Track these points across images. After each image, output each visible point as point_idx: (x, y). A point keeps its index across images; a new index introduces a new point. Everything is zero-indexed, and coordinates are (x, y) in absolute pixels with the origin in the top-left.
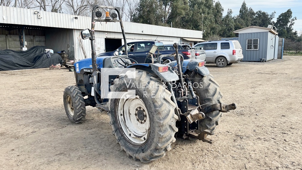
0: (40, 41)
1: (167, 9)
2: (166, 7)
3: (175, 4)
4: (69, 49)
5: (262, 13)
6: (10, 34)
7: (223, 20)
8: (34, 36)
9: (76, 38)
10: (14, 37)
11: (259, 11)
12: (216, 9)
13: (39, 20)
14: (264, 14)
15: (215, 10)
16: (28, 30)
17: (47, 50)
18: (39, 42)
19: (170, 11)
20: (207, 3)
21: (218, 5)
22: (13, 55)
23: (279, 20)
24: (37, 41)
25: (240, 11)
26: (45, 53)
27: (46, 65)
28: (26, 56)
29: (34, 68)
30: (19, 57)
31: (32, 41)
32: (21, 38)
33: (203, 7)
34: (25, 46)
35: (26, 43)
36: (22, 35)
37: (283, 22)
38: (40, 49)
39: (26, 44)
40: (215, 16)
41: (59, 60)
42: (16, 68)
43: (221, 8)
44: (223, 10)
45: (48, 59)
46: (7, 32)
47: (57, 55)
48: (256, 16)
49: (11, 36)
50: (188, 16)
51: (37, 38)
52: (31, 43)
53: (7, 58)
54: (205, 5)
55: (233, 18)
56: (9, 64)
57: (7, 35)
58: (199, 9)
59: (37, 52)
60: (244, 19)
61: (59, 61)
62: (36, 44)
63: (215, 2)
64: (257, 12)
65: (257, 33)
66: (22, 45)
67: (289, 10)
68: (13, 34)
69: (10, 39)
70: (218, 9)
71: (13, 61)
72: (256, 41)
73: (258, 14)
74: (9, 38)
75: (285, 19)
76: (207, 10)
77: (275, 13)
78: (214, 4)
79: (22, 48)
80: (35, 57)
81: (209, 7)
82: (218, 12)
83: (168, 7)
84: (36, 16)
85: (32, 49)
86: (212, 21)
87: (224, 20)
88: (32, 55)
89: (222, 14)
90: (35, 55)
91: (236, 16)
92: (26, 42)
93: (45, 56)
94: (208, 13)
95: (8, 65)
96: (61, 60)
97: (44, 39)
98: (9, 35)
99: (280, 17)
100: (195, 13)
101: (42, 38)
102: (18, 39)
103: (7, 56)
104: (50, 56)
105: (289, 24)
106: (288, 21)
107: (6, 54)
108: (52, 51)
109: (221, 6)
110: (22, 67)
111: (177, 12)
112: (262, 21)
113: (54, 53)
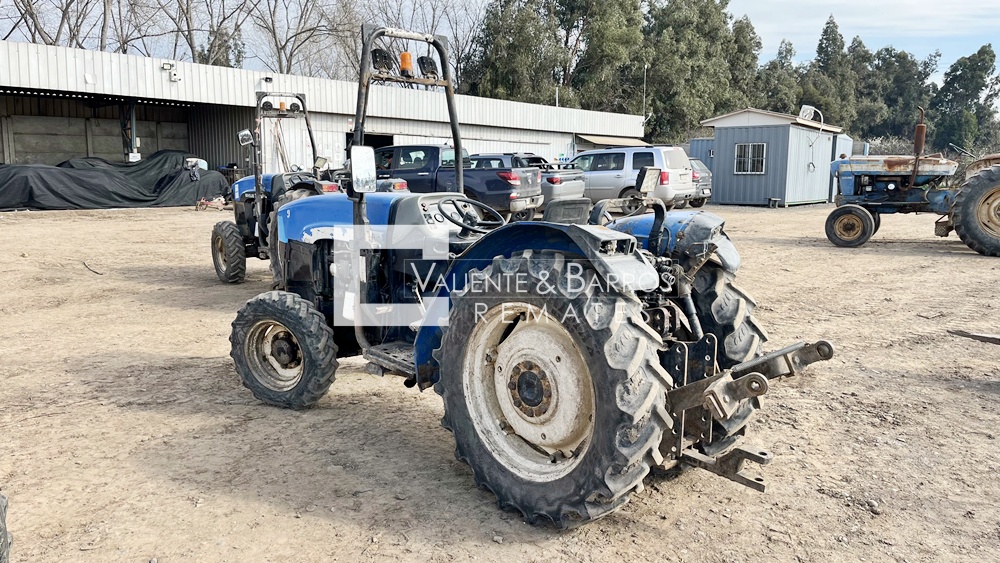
0: (174, 137)
1: (572, 41)
2: (568, 33)
3: (596, 25)
4: (248, 160)
5: (895, 56)
6: (96, 116)
7: (758, 78)
8: (158, 123)
9: (267, 132)
10: (106, 125)
11: (887, 50)
12: (736, 42)
13: (175, 84)
14: (902, 58)
15: (732, 45)
16: (143, 107)
17: (192, 161)
18: (170, 140)
19: (582, 46)
20: (706, 22)
21: (743, 28)
22: (105, 172)
23: (952, 79)
24: (167, 137)
25: (821, 50)
26: (186, 169)
27: (186, 198)
28: (138, 176)
29: (157, 205)
30: (121, 176)
31: (152, 135)
32: (125, 128)
33: (689, 34)
34: (135, 150)
35: (137, 142)
36: (130, 119)
37: (966, 88)
38: (174, 158)
39: (138, 145)
40: (732, 65)
41: (220, 186)
42: (113, 204)
43: (752, 39)
44: (759, 45)
45: (193, 183)
46: (88, 111)
47: (216, 174)
48: (877, 67)
49: (100, 121)
50: (639, 62)
51: (167, 129)
52: (149, 143)
53: (92, 177)
54: (699, 29)
55: (796, 71)
56: (96, 195)
57: (88, 119)
58: (678, 41)
59: (166, 166)
60: (832, 75)
61: (221, 189)
62: (163, 144)
63: (733, 21)
64: (879, 53)
65: (761, 127)
66: (128, 146)
67: (984, 48)
68: (105, 117)
69: (97, 130)
70: (743, 41)
71: (107, 186)
72: (758, 150)
73: (884, 60)
74: (94, 127)
75: (972, 77)
76: (704, 44)
77: (940, 56)
78: (730, 26)
79: (128, 154)
80: (160, 178)
81: (711, 35)
82: (742, 49)
83: (575, 33)
84: (165, 75)
85: (153, 156)
86: (723, 80)
87: (764, 77)
88: (153, 174)
89: (755, 58)
90: (160, 172)
91: (807, 64)
92: (138, 139)
93: (185, 175)
94: (708, 56)
95: (94, 196)
96: (227, 189)
97: (186, 132)
98: (93, 120)
99: (954, 68)
100: (665, 55)
101: (180, 129)
102: (117, 130)
103: (92, 173)
104: (198, 175)
105: (983, 95)
106: (980, 86)
107: (89, 170)
108: (203, 164)
109: (754, 33)
110: (127, 203)
111: (603, 51)
112: (896, 80)
113: (209, 168)
